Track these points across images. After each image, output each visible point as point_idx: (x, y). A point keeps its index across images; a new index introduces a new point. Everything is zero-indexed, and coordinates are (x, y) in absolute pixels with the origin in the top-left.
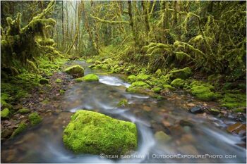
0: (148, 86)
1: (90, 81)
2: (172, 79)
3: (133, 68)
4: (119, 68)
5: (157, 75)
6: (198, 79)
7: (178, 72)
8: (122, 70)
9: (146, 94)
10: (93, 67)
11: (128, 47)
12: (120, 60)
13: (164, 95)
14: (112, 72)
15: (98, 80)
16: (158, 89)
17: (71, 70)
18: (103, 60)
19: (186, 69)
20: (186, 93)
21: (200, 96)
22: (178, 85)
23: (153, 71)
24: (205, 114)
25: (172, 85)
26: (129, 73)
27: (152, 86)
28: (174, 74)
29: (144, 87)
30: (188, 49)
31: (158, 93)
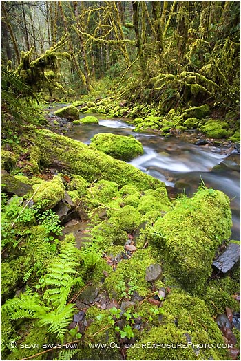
0: (157, 126)
1: (89, 124)
2: (185, 118)
3: (139, 110)
4: (121, 111)
5: (169, 116)
6: (215, 118)
7: (194, 110)
8: (125, 113)
9: (154, 134)
10: (84, 110)
11: (132, 80)
12: (122, 99)
13: (173, 133)
14: (112, 115)
15: (98, 123)
16: (167, 128)
17: (64, 111)
18: (97, 100)
19: (204, 107)
20: (197, 132)
21: (211, 133)
22: (190, 125)
23: (164, 113)
24: (207, 145)
25: (185, 126)
26: (135, 116)
27: (162, 126)
28: (188, 112)
29: (152, 127)
30: (200, 80)
31: (167, 132)
